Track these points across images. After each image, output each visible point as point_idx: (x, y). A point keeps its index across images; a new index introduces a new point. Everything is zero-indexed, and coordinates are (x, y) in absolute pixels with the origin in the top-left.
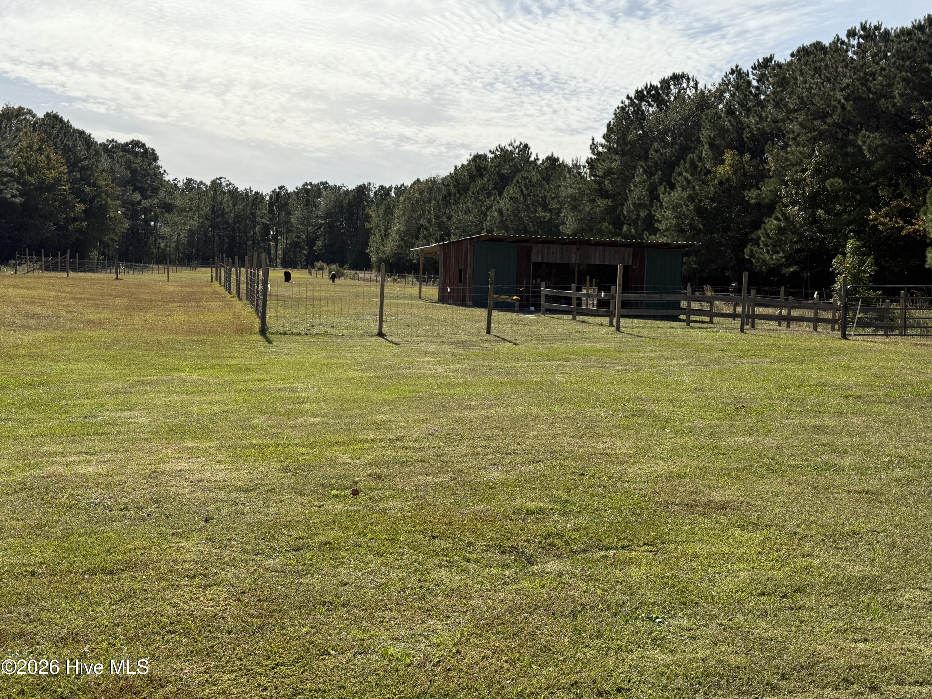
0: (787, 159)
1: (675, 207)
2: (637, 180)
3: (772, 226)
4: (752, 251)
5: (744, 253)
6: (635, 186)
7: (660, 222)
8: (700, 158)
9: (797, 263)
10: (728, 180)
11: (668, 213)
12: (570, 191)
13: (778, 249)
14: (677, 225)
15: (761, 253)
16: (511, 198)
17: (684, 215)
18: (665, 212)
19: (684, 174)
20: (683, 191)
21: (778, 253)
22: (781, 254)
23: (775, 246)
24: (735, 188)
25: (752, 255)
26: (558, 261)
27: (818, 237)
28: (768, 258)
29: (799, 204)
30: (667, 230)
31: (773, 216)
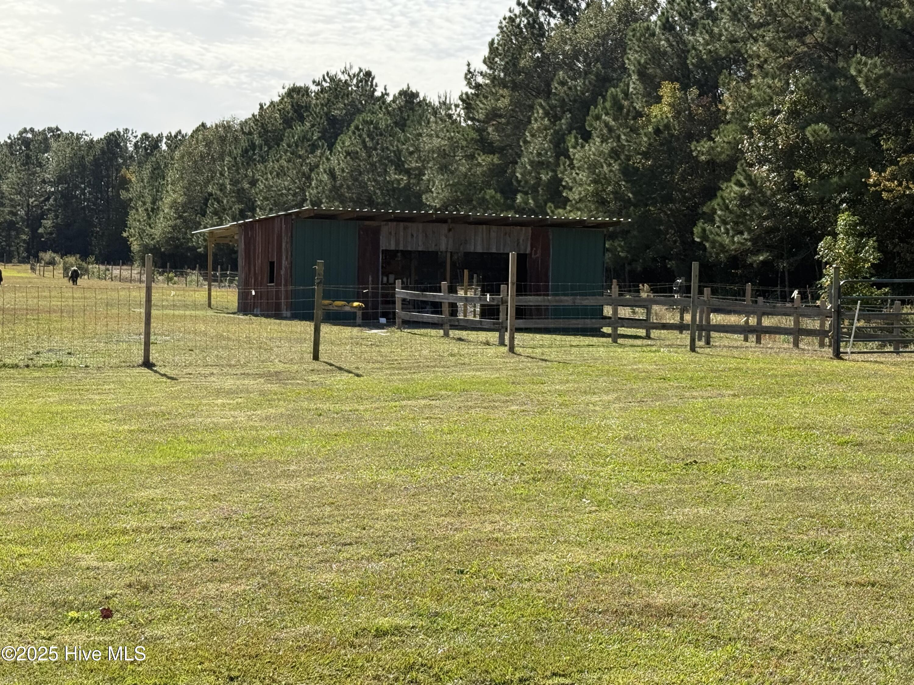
0: (750, 97)
1: (593, 167)
2: (535, 126)
3: (732, 194)
4: (704, 230)
5: (692, 233)
6: (533, 136)
7: (571, 189)
8: (626, 94)
9: (769, 248)
10: (667, 126)
11: (583, 176)
12: (436, 142)
13: (741, 227)
14: (596, 194)
15: (718, 235)
16: (348, 153)
17: (605, 178)
18: (577, 174)
19: (603, 117)
20: (602, 142)
21: (742, 233)
22: (746, 236)
23: (736, 223)
24: (678, 138)
25: (704, 236)
26: (420, 249)
27: (797, 211)
28: (727, 241)
29: (769, 161)
30: (580, 200)
31: (733, 179)
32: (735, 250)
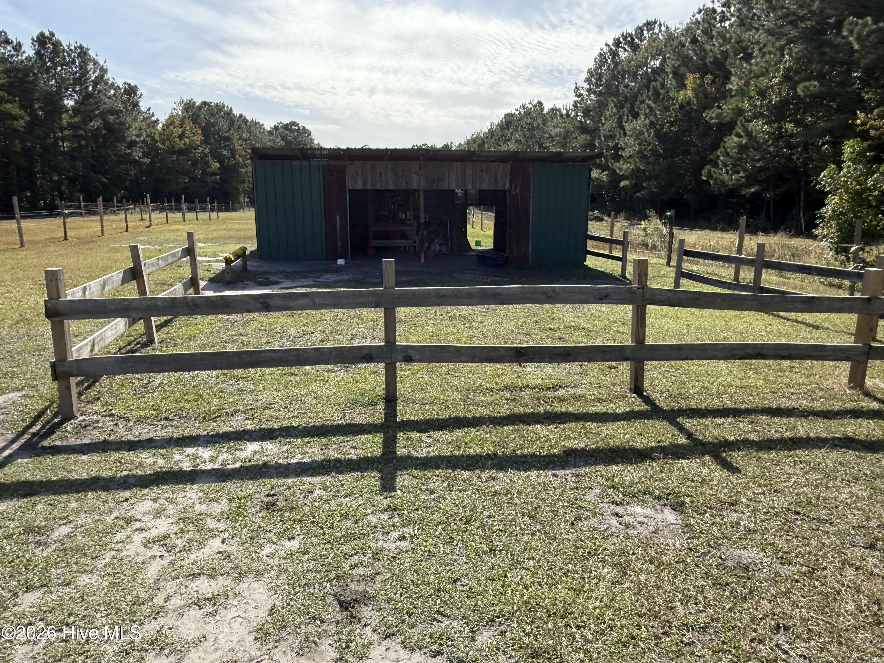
2: (608, 113)
3: (733, 144)
4: (709, 171)
5: (701, 174)
6: (606, 119)
7: (623, 150)
8: (663, 85)
9: (759, 182)
10: (689, 103)
11: (632, 141)
13: (739, 168)
14: (640, 152)
15: (720, 174)
17: (646, 141)
18: (628, 140)
19: (647, 101)
20: (646, 118)
21: (738, 173)
22: (742, 174)
23: (734, 166)
24: (696, 111)
25: (710, 176)
28: (726, 178)
29: (764, 116)
30: (630, 157)
31: (734, 132)
32: (733, 185)
